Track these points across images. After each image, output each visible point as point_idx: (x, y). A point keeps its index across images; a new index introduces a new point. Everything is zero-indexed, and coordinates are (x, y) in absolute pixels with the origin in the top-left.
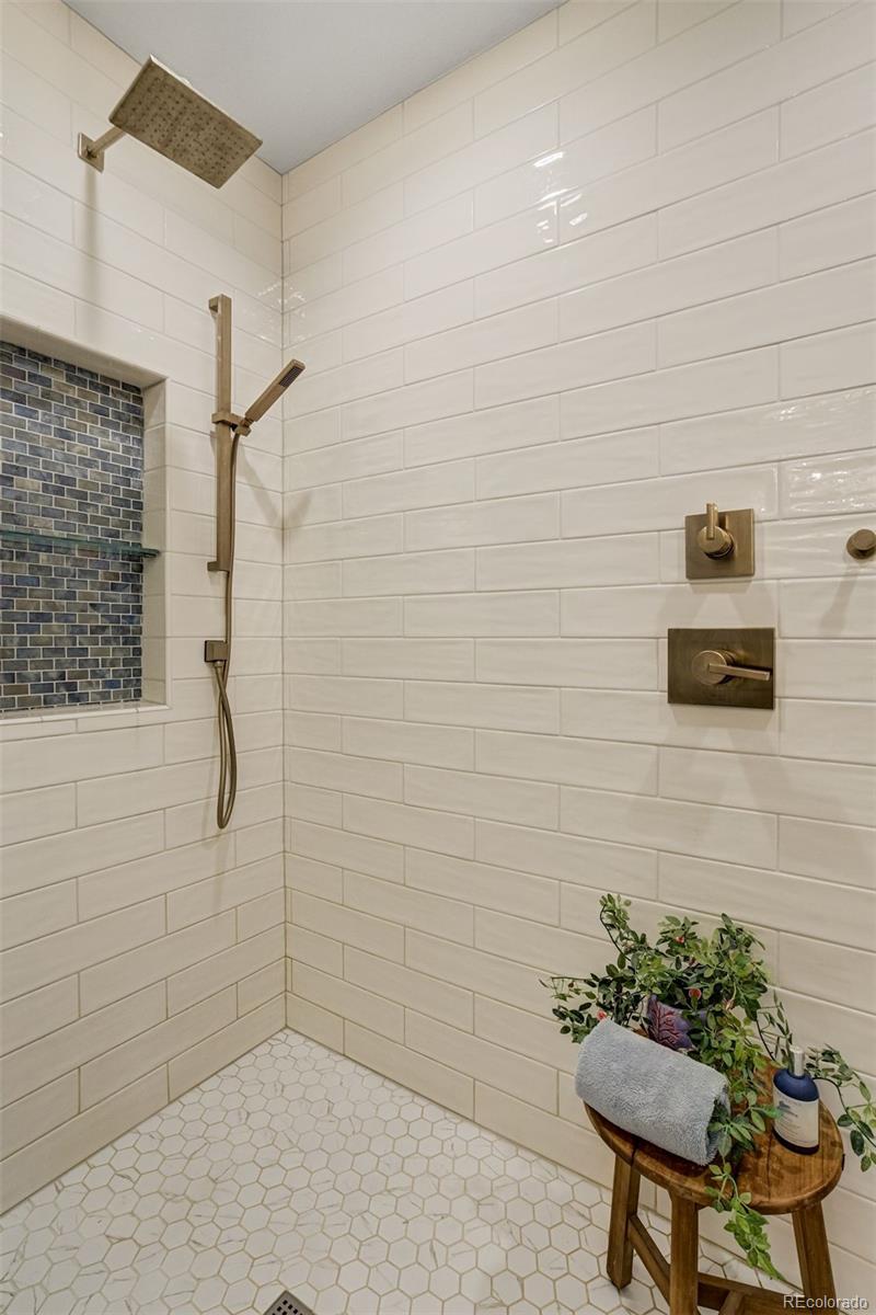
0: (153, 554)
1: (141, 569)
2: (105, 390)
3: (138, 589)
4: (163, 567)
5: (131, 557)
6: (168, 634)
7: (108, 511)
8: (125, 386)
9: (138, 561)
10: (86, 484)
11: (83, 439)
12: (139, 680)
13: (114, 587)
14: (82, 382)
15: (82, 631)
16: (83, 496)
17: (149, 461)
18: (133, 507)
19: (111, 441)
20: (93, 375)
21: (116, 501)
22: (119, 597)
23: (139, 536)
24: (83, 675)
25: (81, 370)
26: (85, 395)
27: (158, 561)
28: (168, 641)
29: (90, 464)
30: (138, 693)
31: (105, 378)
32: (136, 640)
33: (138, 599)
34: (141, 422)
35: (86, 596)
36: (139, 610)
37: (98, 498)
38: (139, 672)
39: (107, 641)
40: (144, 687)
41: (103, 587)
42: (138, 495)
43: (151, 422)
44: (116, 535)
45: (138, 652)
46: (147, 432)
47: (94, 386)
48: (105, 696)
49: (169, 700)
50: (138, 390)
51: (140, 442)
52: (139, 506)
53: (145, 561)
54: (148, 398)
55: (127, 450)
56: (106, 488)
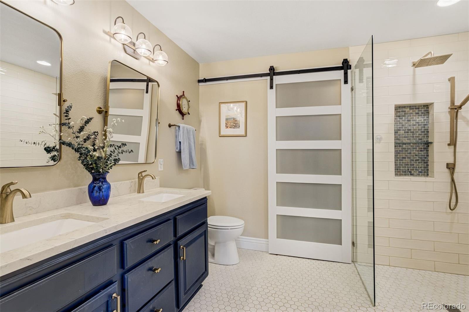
0: (431, 143)
1: (428, 146)
2: (419, 108)
3: (428, 151)
4: (433, 146)
5: (425, 144)
6: (435, 161)
7: (420, 134)
8: (424, 106)
9: (428, 144)
10: (414, 130)
11: (413, 121)
12: (428, 172)
13: (421, 151)
14: (413, 109)
15: (413, 160)
16: (413, 132)
17: (430, 121)
18: (426, 132)
19: (421, 119)
20: (415, 106)
21: (421, 132)
22: (422, 153)
23: (428, 139)
24: (413, 170)
25: (413, 106)
26: (413, 111)
27: (432, 145)
28: (435, 164)
29: (415, 125)
30: (428, 175)
31: (418, 106)
32: (427, 163)
33: (428, 153)
34: (428, 113)
35: (414, 153)
36: (428, 156)
37: (417, 132)
38: (428, 170)
39: (419, 163)
40: (429, 173)
41: (418, 151)
42: (428, 129)
43: (431, 113)
44: (422, 139)
45: (428, 165)
46: (430, 115)
47: (416, 109)
48: (419, 175)
49: (435, 177)
50: (428, 106)
51: (428, 117)
52: (428, 132)
53: (430, 144)
54: (430, 107)
55: (424, 120)
56: (419, 130)
